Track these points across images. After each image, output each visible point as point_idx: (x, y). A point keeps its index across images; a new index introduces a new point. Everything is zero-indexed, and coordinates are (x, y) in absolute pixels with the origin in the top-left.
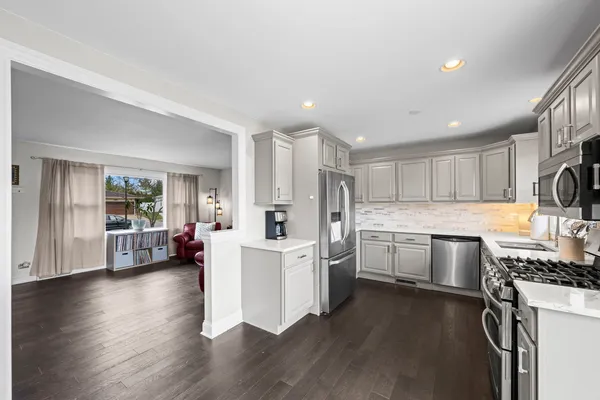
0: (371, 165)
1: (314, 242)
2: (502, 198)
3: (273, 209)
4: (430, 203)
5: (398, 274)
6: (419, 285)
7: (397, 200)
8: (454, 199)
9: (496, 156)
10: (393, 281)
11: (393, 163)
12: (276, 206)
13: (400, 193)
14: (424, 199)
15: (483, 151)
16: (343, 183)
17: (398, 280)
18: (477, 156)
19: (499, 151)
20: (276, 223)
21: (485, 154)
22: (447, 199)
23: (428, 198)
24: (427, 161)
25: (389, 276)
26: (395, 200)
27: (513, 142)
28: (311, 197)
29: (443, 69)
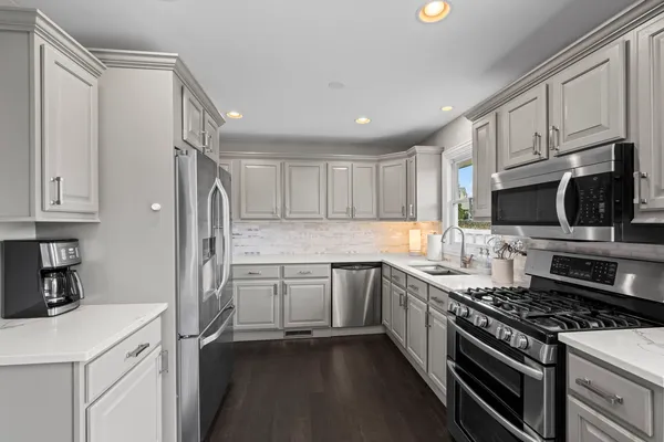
0: (244, 161)
1: (162, 307)
2: (400, 216)
3: (32, 235)
4: (325, 220)
5: (288, 324)
6: (316, 334)
7: (283, 215)
8: (351, 216)
9: (393, 168)
10: (280, 336)
11: (278, 163)
12: (39, 225)
13: (288, 206)
14: (318, 216)
15: (379, 161)
16: (218, 182)
17: (288, 333)
18: (373, 165)
19: (394, 163)
20: (46, 273)
21: (382, 165)
22: (344, 216)
23: (323, 214)
24: (322, 164)
25: (276, 330)
26: (281, 217)
27: (415, 153)
28: (156, 206)
29: (421, 16)
